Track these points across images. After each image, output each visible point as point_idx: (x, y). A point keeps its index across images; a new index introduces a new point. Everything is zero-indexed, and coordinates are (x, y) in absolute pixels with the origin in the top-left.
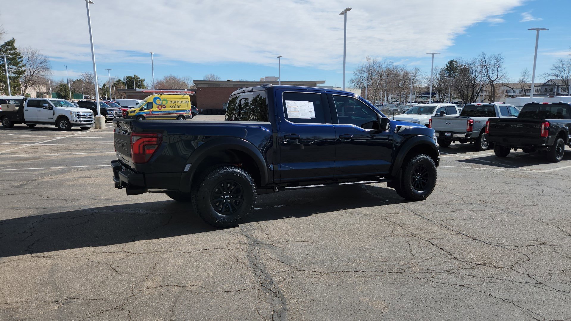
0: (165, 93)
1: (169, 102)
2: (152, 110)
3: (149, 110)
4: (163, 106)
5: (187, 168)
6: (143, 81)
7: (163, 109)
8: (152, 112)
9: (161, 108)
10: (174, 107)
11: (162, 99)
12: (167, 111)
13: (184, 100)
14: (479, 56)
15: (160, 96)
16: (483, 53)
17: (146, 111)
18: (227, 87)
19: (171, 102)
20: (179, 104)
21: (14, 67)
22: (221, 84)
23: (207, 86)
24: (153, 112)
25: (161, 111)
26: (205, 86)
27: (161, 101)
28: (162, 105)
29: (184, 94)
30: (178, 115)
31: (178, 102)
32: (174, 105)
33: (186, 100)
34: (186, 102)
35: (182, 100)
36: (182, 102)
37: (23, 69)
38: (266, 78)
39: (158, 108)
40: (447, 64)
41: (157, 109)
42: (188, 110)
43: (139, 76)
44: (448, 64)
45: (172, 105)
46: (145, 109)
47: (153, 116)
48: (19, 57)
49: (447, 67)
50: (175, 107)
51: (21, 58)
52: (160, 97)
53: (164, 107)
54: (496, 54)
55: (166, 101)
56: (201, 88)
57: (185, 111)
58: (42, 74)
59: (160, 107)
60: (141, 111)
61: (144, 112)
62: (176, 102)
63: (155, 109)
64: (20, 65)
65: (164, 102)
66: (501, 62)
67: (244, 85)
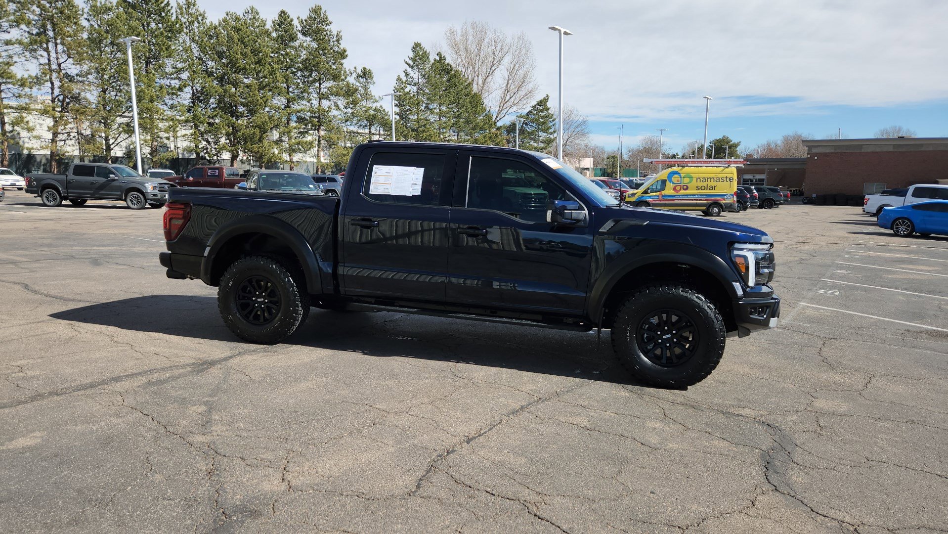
0: (689, 165)
1: (695, 180)
2: (663, 192)
3: (658, 194)
4: (683, 185)
7: (682, 192)
8: (663, 196)
9: (680, 190)
10: (703, 188)
11: (683, 175)
12: (690, 195)
13: (724, 176)
15: (681, 170)
17: (654, 194)
19: (699, 180)
20: (713, 184)
21: (545, 134)
24: (666, 196)
25: (679, 196)
27: (681, 178)
28: (682, 184)
29: (727, 165)
30: (710, 202)
31: (712, 179)
32: (705, 184)
33: (729, 176)
34: (728, 179)
35: (720, 176)
36: (721, 180)
37: (555, 135)
39: (675, 189)
41: (672, 192)
42: (731, 195)
45: (701, 184)
46: (651, 192)
47: (664, 202)
48: (551, 120)
50: (706, 188)
51: (553, 121)
52: (680, 172)
53: (685, 187)
55: (691, 178)
56: (817, 154)
57: (724, 195)
58: (577, 141)
59: (678, 188)
60: (645, 195)
61: (650, 197)
62: (709, 180)
63: (669, 190)
64: (551, 131)
65: (686, 180)
67: (922, 145)
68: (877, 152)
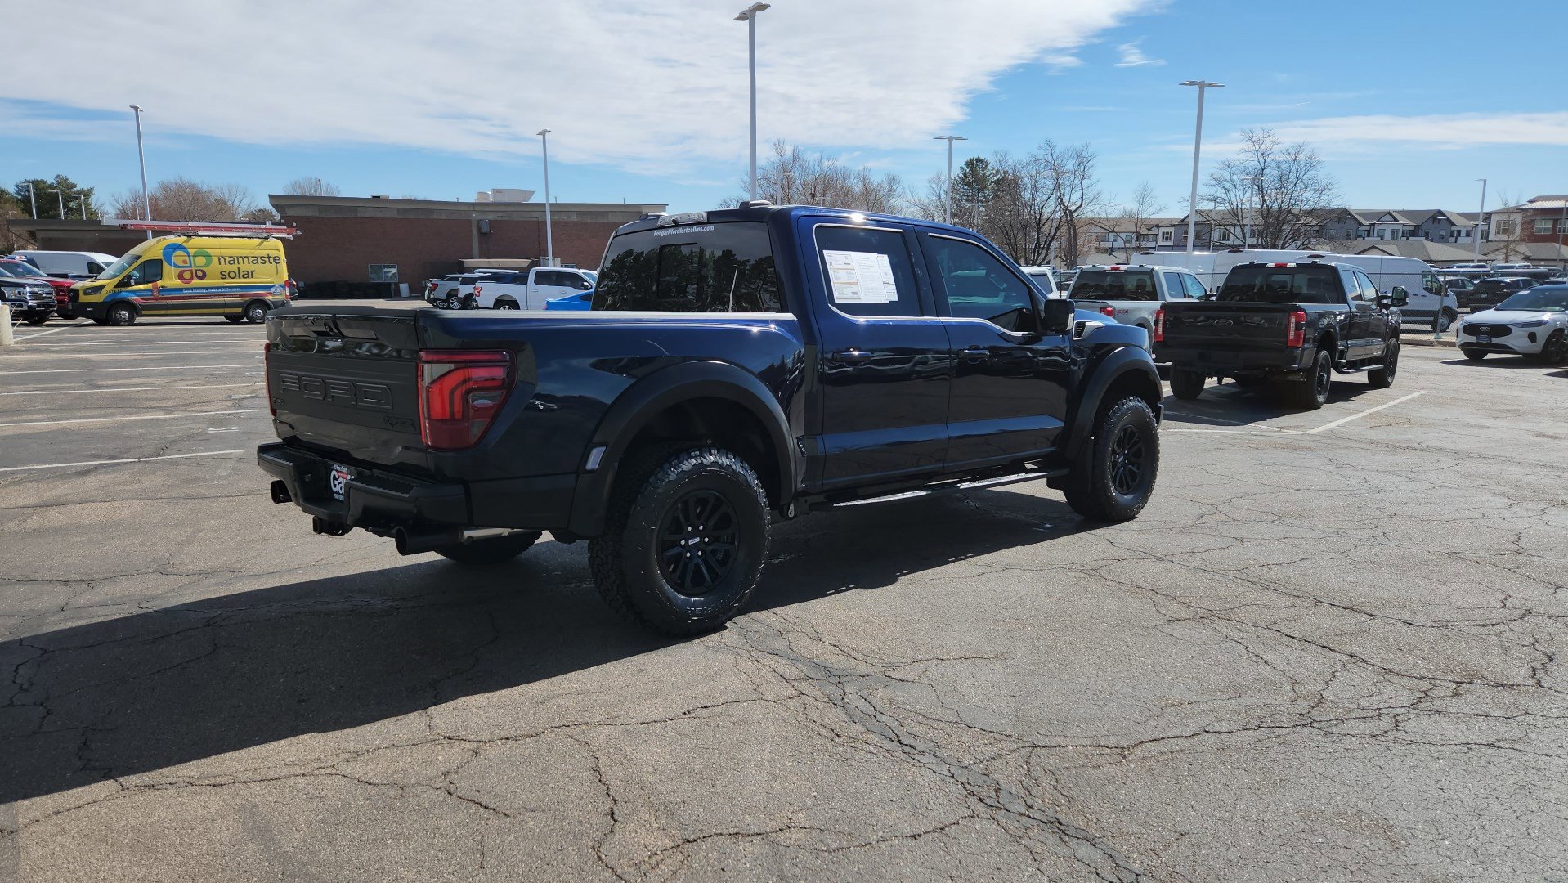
0: (200, 233)
1: (215, 260)
2: (159, 283)
3: (149, 286)
4: (196, 271)
5: (594, 460)
6: (88, 194)
7: (196, 282)
8: (159, 291)
9: (192, 278)
10: (232, 275)
11: (192, 252)
12: (212, 288)
13: (265, 253)
14: (1040, 148)
15: (186, 241)
16: (1048, 142)
17: (141, 287)
18: (379, 215)
19: (222, 260)
20: (249, 267)
22: (359, 209)
23: (317, 214)
24: (164, 289)
25: (192, 289)
26: (310, 214)
27: (189, 256)
28: (193, 268)
29: (265, 235)
30: (247, 299)
31: (246, 260)
32: (234, 268)
33: (273, 253)
34: (271, 259)
35: (258, 253)
36: (260, 261)
38: (496, 192)
39: (181, 277)
40: (962, 168)
41: (177, 283)
42: (281, 286)
43: (72, 180)
44: (965, 168)
45: (227, 268)
46: (137, 283)
47: (164, 302)
49: (965, 174)
50: (238, 275)
52: (185, 245)
53: (200, 274)
54: (1078, 144)
55: (208, 256)
56: (295, 218)
57: (269, 287)
59: (187, 275)
60: (123, 289)
61: (134, 292)
62: (240, 260)
63: (170, 280)
65: (200, 261)
66: (1090, 164)
67: (432, 211)
68: (378, 219)
